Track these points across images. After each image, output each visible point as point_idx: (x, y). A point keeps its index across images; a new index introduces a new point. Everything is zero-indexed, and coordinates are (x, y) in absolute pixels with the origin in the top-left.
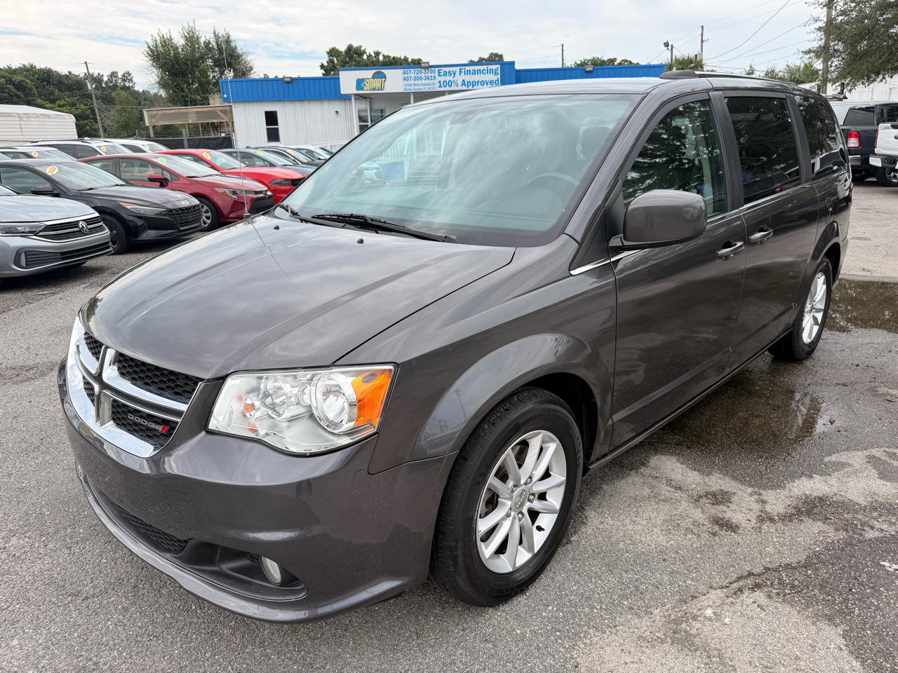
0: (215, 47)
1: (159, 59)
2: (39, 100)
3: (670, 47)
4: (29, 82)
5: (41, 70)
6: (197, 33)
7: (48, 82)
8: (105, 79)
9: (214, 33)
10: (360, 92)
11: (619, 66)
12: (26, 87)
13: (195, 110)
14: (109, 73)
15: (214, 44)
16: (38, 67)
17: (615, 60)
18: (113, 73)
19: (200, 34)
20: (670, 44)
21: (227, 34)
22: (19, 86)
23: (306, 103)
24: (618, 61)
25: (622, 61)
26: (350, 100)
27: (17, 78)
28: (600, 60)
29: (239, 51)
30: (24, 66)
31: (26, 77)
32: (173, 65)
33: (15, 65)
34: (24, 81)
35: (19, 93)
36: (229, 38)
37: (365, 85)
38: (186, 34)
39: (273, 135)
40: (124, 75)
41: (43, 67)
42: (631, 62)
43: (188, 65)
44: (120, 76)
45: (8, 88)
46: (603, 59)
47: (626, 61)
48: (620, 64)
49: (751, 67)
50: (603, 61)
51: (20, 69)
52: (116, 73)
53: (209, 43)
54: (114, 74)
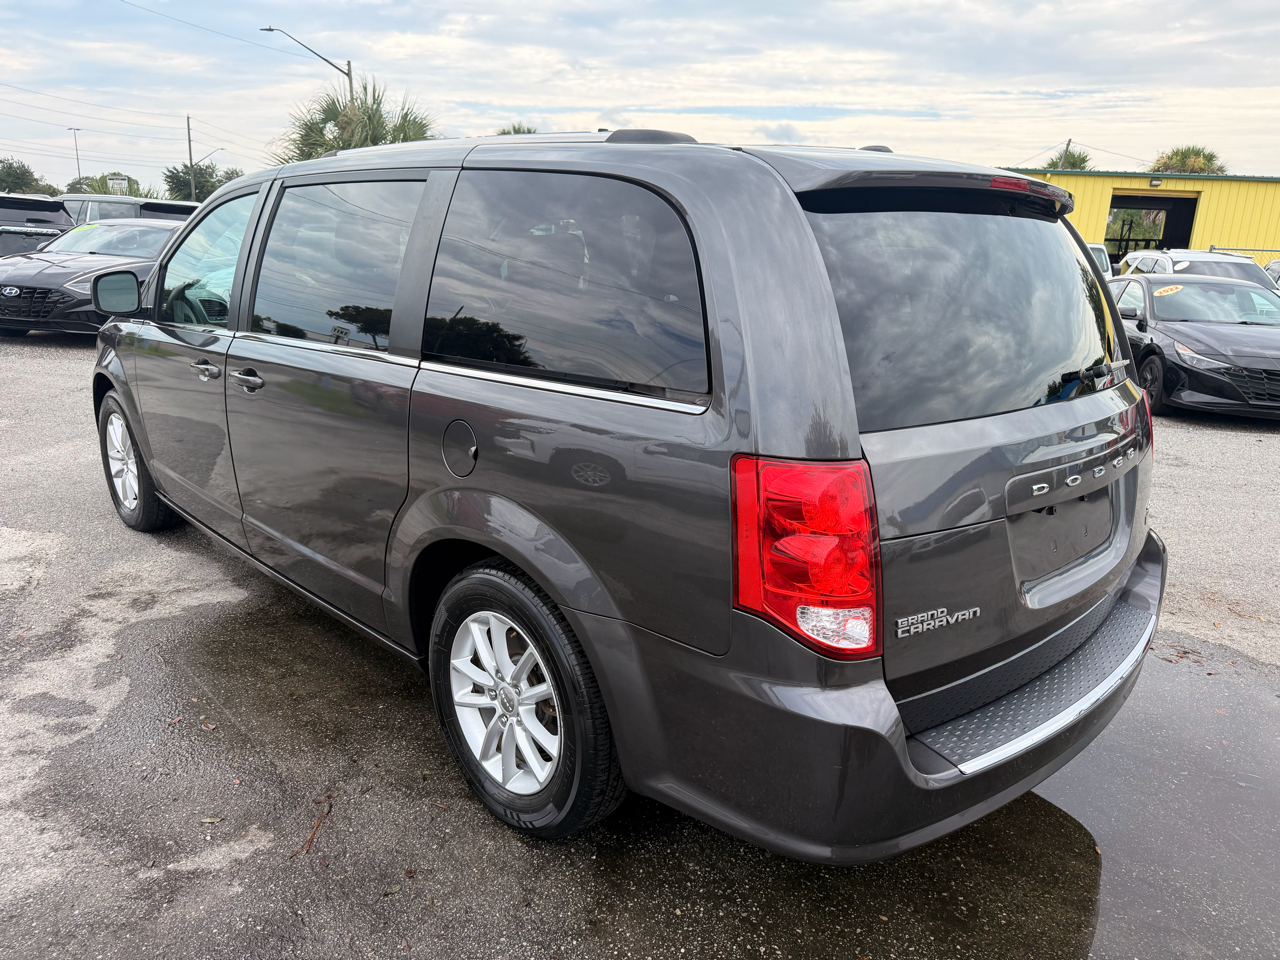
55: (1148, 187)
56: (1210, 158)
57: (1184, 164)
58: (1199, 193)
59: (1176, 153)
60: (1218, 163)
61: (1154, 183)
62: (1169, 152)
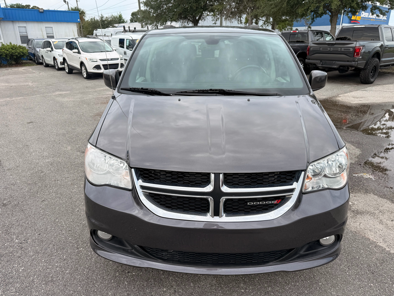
3: (67, 3)
11: (33, 10)
17: (29, 6)
20: (67, 1)
24: (31, 6)
25: (33, 6)
28: (21, 6)
42: (38, 8)
46: (22, 5)
47: (36, 7)
48: (33, 8)
49: (102, 15)
50: (23, 6)
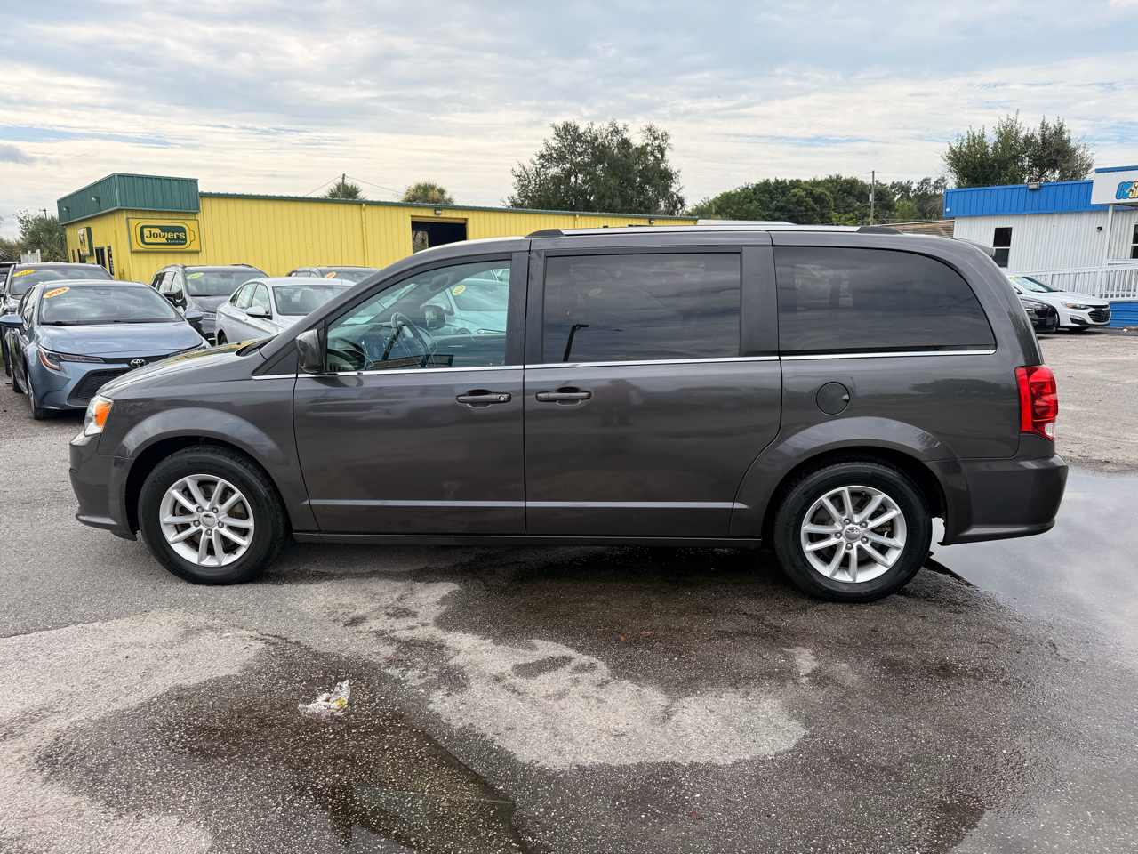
0: (1039, 141)
1: (959, 161)
2: (834, 213)
4: (828, 193)
5: (847, 181)
6: (1018, 126)
7: (850, 193)
8: (914, 187)
9: (1043, 123)
10: (1122, 201)
12: (824, 200)
13: (913, 226)
14: (920, 180)
15: (1039, 138)
16: (844, 178)
18: (924, 180)
19: (1022, 127)
21: (1059, 124)
22: (818, 199)
23: (1056, 217)
26: (1107, 211)
27: (818, 190)
29: (1072, 144)
30: (831, 177)
31: (828, 189)
32: (975, 168)
33: (821, 176)
34: (823, 193)
35: (815, 206)
36: (1061, 128)
37: (1132, 191)
38: (1002, 129)
39: (1002, 258)
40: (937, 182)
41: (848, 177)
43: (994, 168)
44: (932, 183)
45: (806, 202)
51: (827, 181)
52: (929, 179)
53: (1032, 137)
54: (926, 181)
55: (434, 215)
56: (442, 192)
57: (426, 196)
58: (466, 219)
59: (419, 187)
60: (447, 196)
61: (437, 212)
62: (413, 186)
